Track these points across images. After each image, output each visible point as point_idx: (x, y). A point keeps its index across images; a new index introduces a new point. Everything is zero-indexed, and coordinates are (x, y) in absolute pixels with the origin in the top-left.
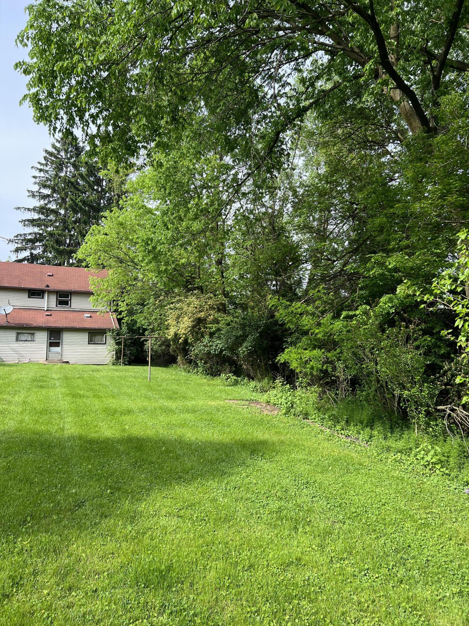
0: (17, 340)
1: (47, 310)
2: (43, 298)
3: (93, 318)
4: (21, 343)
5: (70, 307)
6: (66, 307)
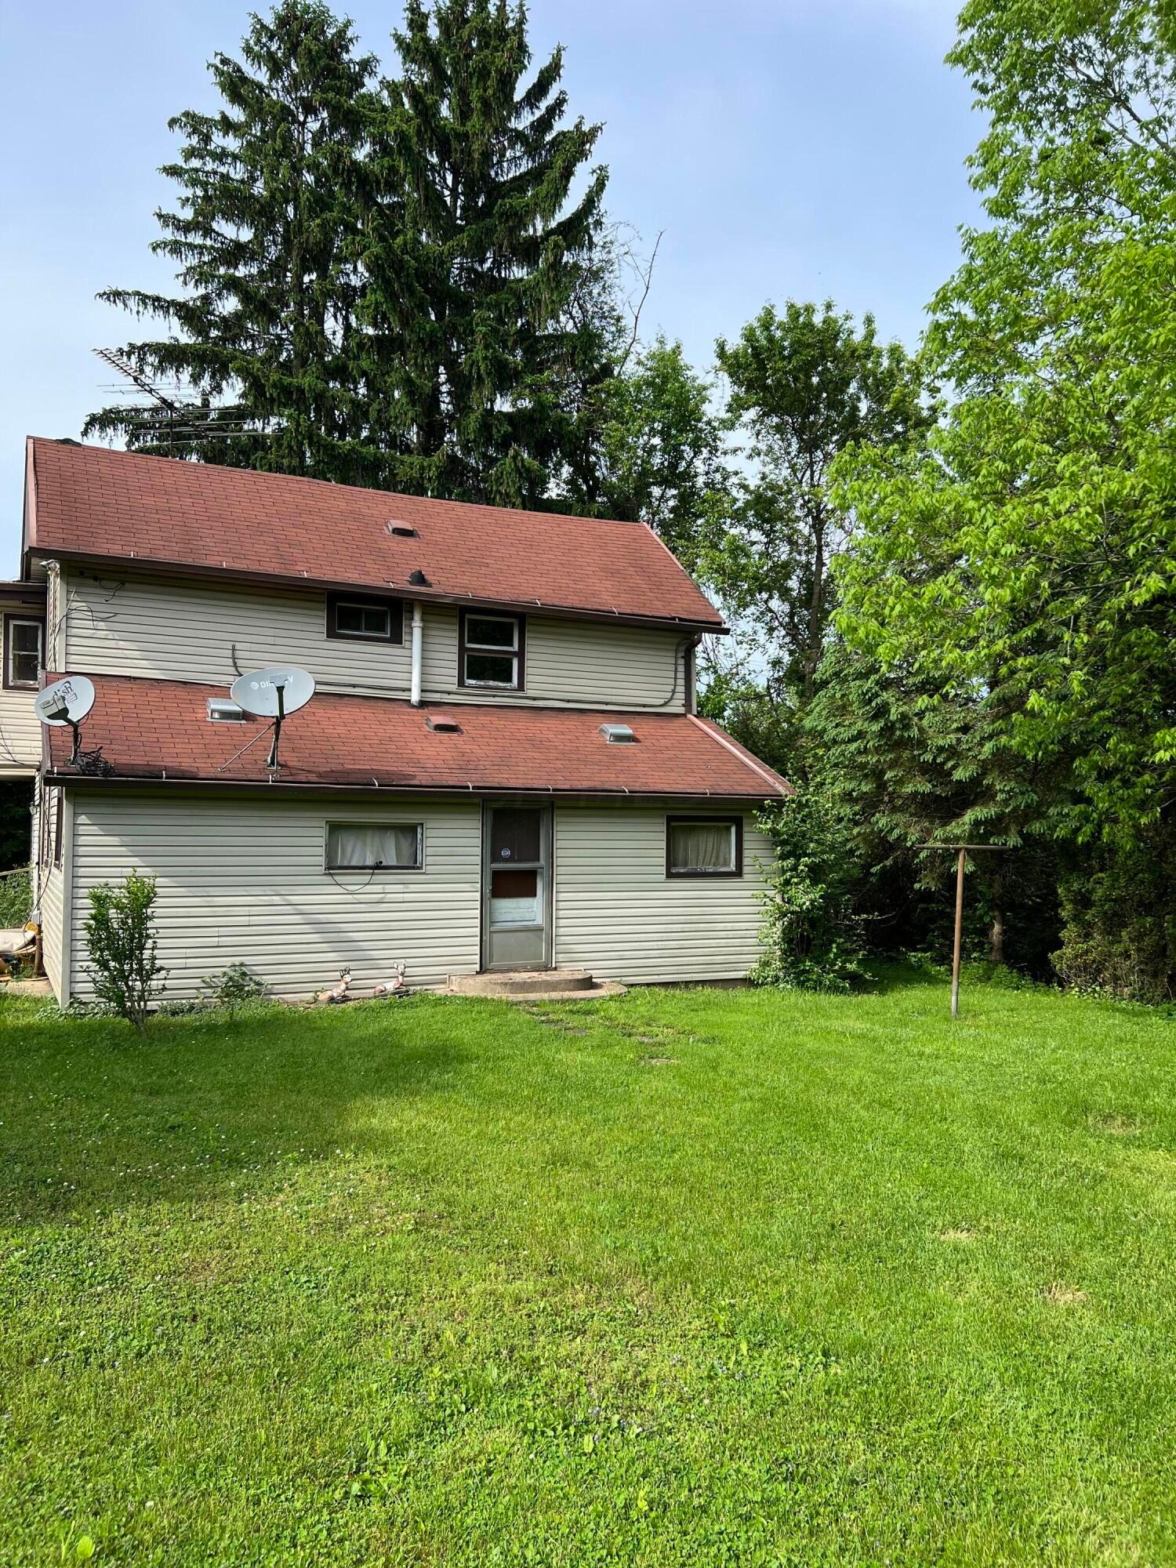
0: (333, 867)
1: (423, 704)
2: (396, 639)
3: (646, 742)
4: (354, 882)
5: (521, 686)
6: (505, 689)
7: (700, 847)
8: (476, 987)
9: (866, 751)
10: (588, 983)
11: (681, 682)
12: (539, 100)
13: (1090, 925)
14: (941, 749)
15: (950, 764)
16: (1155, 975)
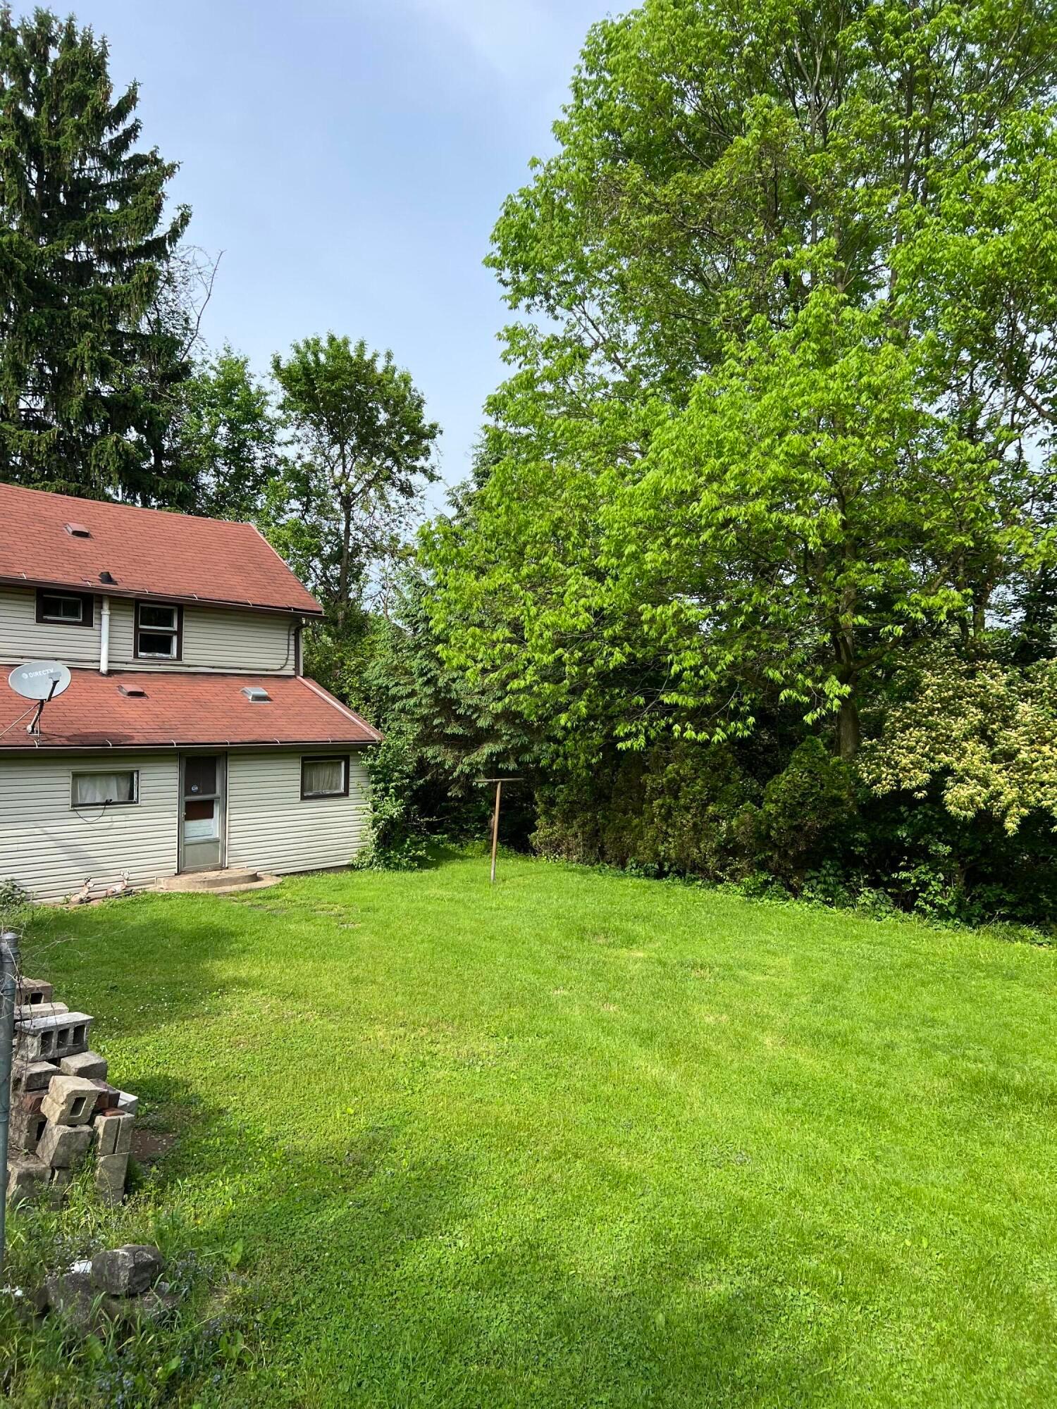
0: (76, 805)
1: (110, 673)
2: (88, 622)
3: (277, 700)
4: (91, 815)
5: (179, 657)
6: (167, 659)
7: (322, 776)
8: (181, 885)
9: (420, 705)
10: (255, 878)
11: (292, 652)
12: (117, 124)
13: (555, 817)
14: (469, 706)
15: (475, 716)
16: (591, 848)
